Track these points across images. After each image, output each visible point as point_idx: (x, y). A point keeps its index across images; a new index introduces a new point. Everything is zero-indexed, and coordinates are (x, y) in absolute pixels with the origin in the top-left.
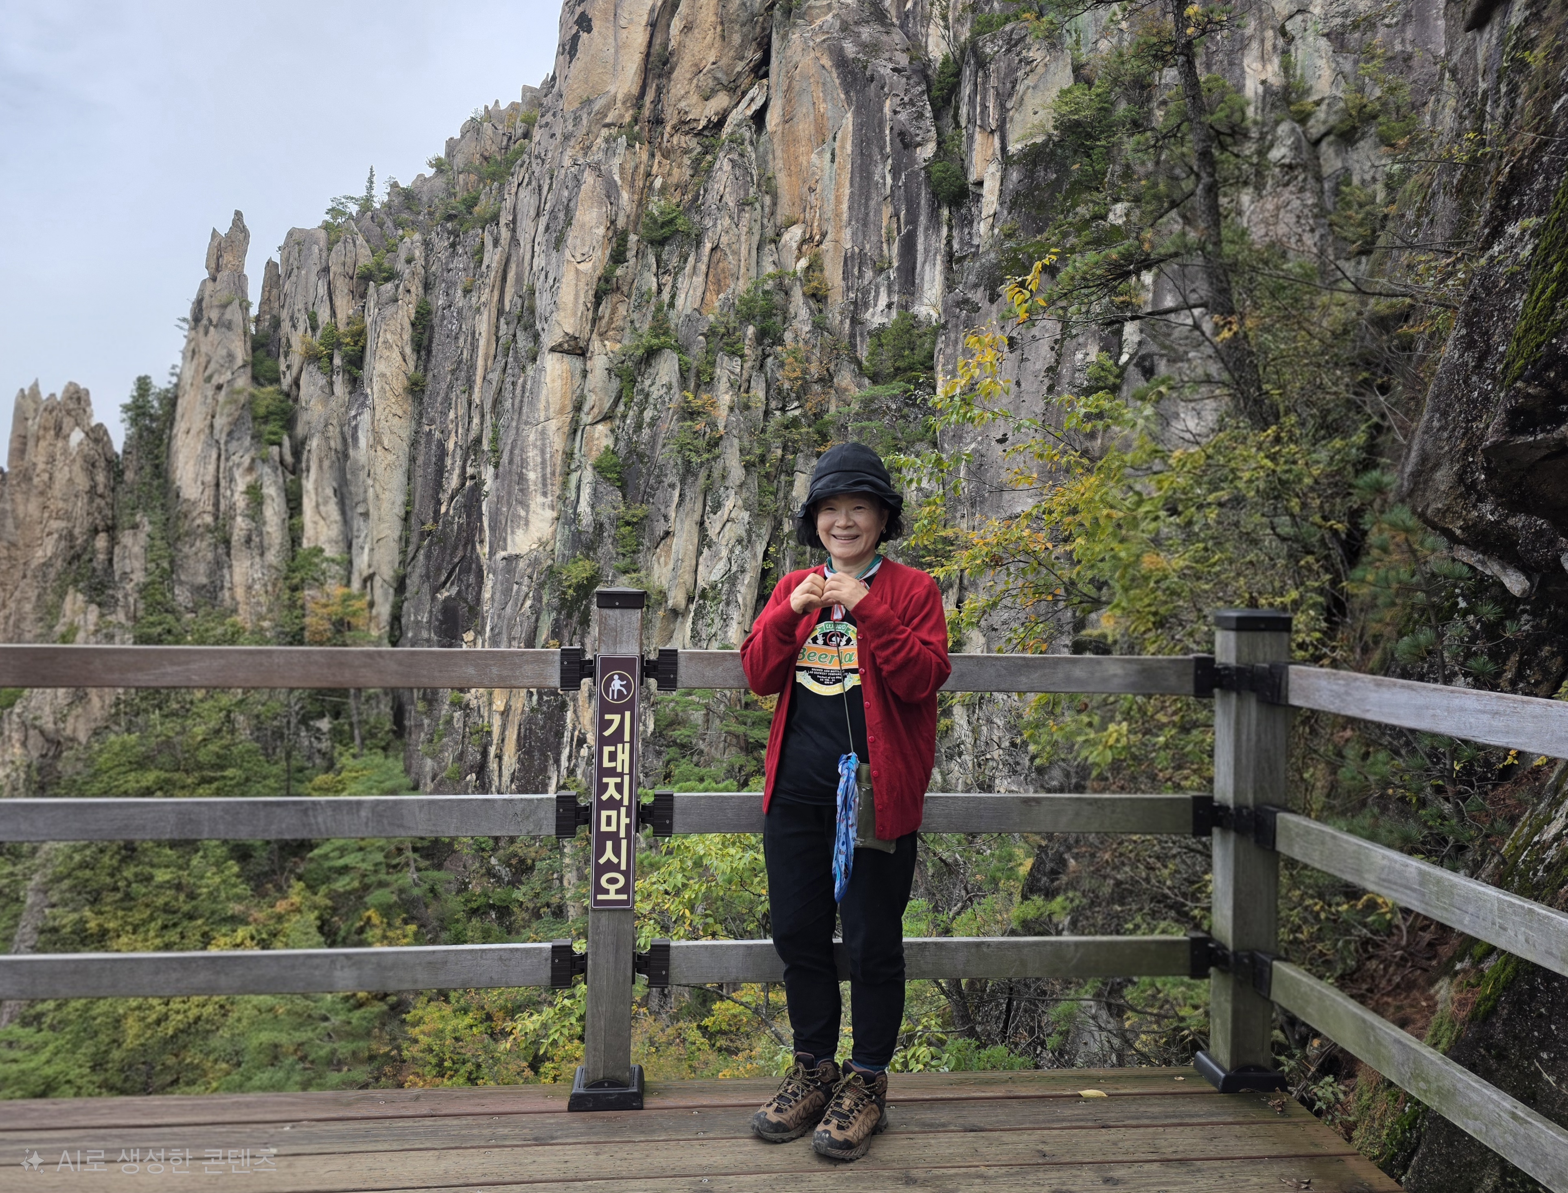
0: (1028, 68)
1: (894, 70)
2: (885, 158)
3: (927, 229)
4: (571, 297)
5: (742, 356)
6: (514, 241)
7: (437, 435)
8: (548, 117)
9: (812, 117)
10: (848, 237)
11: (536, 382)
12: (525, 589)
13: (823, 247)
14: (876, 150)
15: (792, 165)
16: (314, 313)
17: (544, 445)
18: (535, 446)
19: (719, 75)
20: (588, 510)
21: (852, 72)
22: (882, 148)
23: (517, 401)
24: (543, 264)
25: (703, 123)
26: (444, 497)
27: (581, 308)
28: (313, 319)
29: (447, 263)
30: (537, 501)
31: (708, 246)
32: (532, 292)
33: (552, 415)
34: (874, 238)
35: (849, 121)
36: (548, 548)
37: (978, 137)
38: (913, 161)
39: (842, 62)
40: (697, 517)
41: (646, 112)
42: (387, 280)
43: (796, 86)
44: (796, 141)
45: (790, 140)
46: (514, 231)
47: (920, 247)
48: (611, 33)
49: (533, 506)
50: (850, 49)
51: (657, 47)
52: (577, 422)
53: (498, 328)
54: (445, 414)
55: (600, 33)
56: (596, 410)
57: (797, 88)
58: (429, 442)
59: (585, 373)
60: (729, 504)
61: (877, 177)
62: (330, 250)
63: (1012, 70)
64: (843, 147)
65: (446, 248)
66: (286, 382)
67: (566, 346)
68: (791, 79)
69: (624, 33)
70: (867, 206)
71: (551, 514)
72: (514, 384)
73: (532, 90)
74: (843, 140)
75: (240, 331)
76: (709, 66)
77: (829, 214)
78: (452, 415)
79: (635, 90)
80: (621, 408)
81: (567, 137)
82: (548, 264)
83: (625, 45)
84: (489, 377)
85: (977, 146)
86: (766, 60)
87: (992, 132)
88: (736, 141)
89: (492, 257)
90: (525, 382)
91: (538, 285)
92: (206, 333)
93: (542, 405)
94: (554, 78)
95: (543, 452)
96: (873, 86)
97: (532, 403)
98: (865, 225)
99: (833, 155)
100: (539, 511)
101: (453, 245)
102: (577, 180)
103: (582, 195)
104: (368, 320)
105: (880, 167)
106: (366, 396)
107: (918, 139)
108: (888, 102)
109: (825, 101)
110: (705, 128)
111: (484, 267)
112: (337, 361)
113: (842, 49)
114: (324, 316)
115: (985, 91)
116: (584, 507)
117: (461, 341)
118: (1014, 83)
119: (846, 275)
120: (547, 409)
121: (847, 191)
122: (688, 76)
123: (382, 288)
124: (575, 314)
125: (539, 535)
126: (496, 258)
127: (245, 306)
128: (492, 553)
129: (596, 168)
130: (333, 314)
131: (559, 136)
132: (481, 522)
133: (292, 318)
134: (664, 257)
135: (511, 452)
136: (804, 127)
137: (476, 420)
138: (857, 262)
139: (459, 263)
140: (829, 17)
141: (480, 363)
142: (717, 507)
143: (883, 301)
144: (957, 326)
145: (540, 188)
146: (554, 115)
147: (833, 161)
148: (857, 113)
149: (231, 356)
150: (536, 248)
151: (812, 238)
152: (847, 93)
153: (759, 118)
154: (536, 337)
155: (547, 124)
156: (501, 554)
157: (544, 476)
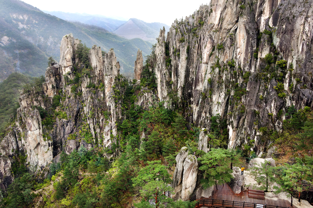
0: (265, 46)
1: (252, 33)
2: (249, 47)
11: (201, 67)
12: (198, 95)
16: (174, 46)
17: (202, 76)
18: (200, 76)
20: (207, 86)
25: (228, 29)
31: (225, 52)
33: (203, 72)
34: (247, 57)
36: (201, 90)
38: (253, 49)
39: (246, 29)
41: (219, 27)
43: (241, 28)
45: (240, 35)
46: (200, 41)
47: (252, 62)
48: (215, 14)
49: (200, 83)
51: (221, 17)
52: (206, 73)
53: (197, 56)
56: (209, 72)
58: (188, 68)
59: (208, 67)
60: (223, 93)
62: (176, 35)
66: (170, 54)
67: (205, 63)
74: (245, 40)
76: (229, 21)
77: (243, 51)
78: (191, 66)
79: (218, 23)
80: (212, 73)
83: (217, 16)
84: (195, 63)
86: (238, 20)
88: (232, 34)
97: (200, 70)
102: (208, 38)
106: (180, 61)
107: (254, 46)
112: (177, 54)
121: (245, 48)
122: (226, 22)
123: (183, 44)
124: (206, 59)
125: (200, 87)
127: (165, 43)
132: (193, 84)
133: (171, 46)
134: (219, 52)
135: (197, 76)
138: (245, 59)
139: (193, 42)
141: (194, 60)
143: (247, 67)
147: (244, 43)
148: (247, 37)
149: (163, 51)
151: (240, 52)
152: (246, 34)
153: (236, 30)
154: (202, 60)
156: (196, 89)
157: (201, 80)
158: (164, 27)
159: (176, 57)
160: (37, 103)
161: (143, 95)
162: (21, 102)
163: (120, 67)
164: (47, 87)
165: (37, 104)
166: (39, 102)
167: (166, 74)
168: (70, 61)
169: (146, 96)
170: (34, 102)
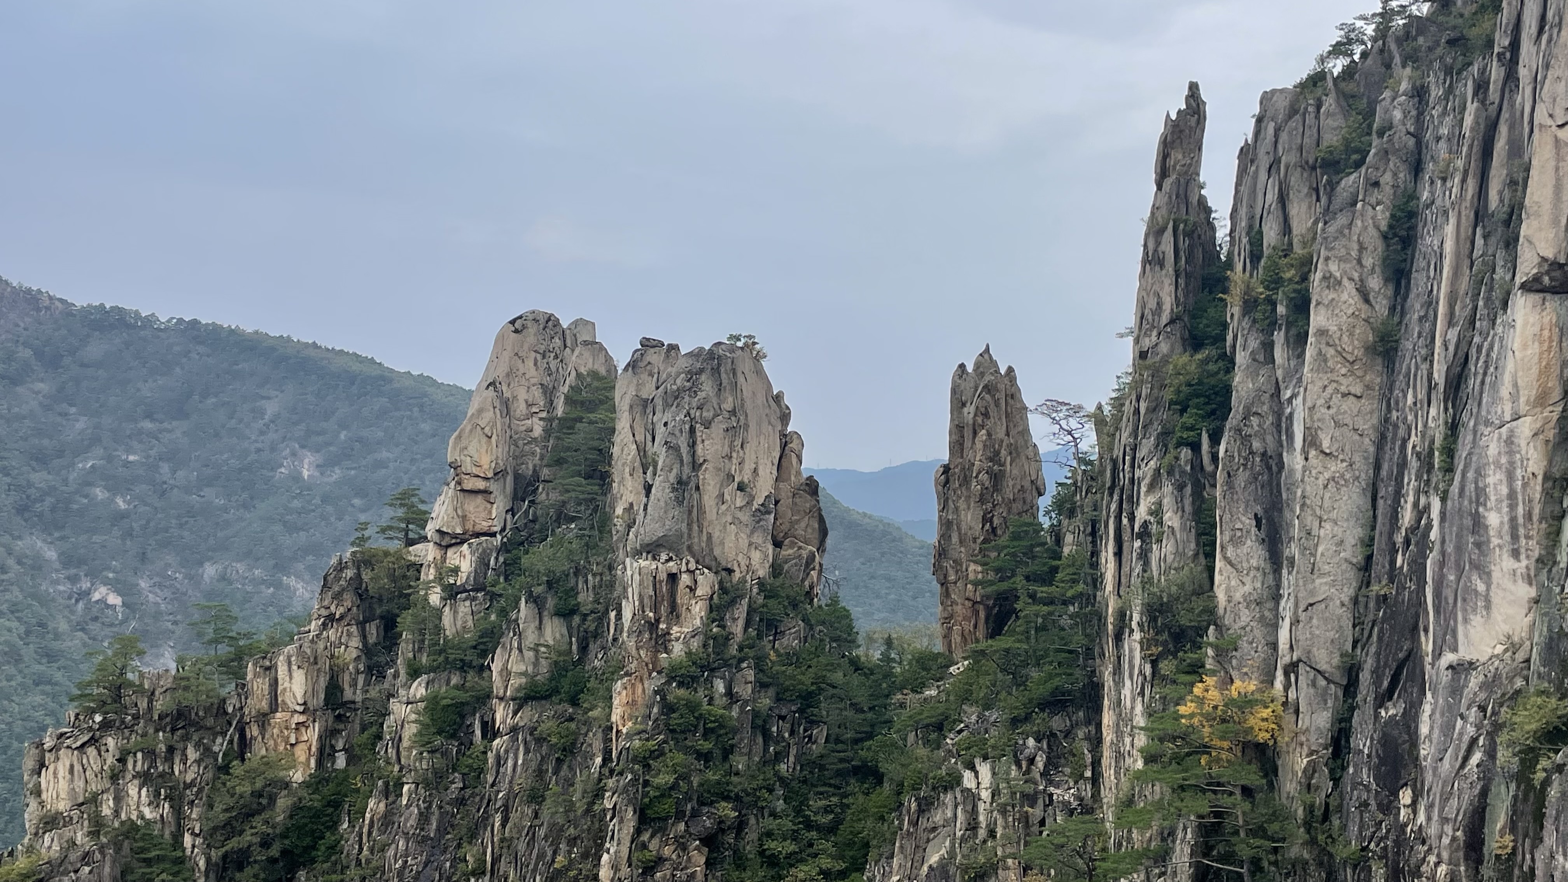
7: (1402, 429)
11: (1504, 346)
17: (1512, 463)
18: (1498, 465)
23: (1479, 382)
26: (1399, 540)
28: (1256, 239)
30: (1504, 566)
33: (1523, 408)
36: (1521, 656)
49: (1496, 575)
53: (1473, 244)
58: (1394, 440)
67: (1550, 279)
71: (1526, 592)
90: (1491, 346)
93: (1505, 390)
95: (1511, 477)
97: (1494, 387)
100: (1507, 583)
111: (1461, 136)
112: (1281, 310)
114: (1271, 234)
120: (1514, 397)
125: (1506, 628)
126: (1470, 121)
128: (1437, 653)
130: (1286, 229)
132: (1425, 594)
133: (1239, 243)
135: (1463, 475)
156: (1449, 658)
157: (1513, 520)
158: (1194, 88)
159: (1268, 347)
160: (154, 803)
161: (953, 782)
162: (39, 774)
163: (824, 532)
164: (275, 683)
165: (148, 813)
166: (176, 800)
167: (1154, 528)
168: (486, 492)
169: (972, 798)
170: (133, 790)
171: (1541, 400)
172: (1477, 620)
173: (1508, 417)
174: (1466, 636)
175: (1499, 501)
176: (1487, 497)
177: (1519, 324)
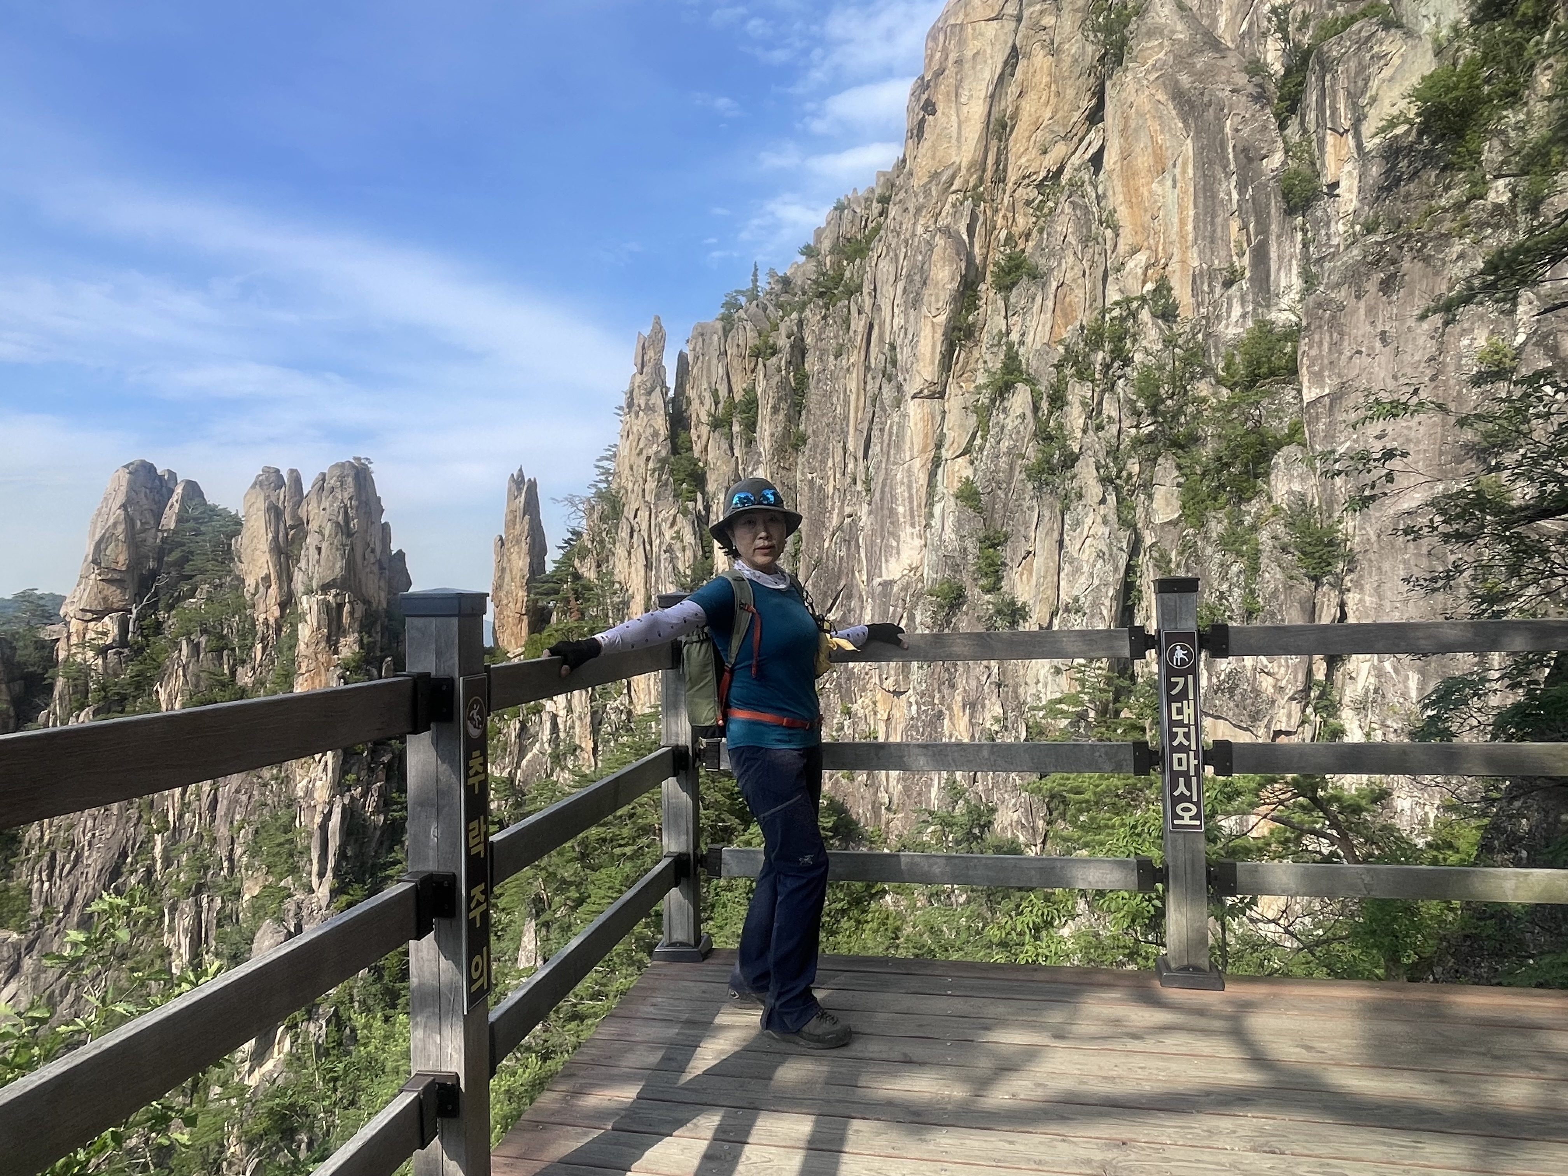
0: (1382, 62)
1: (1232, 91)
2: (1228, 175)
3: (1279, 237)
4: (929, 348)
5: (1092, 382)
6: (875, 306)
7: (819, 481)
8: (901, 195)
9: (1150, 150)
10: (1195, 256)
11: (901, 427)
13: (1169, 268)
14: (1218, 169)
15: (1132, 196)
16: (717, 390)
17: (910, 481)
18: (902, 483)
19: (1056, 129)
20: (953, 536)
21: (1189, 101)
22: (1225, 167)
23: (885, 444)
24: (902, 322)
25: (1043, 174)
26: (827, 535)
27: (938, 357)
28: (715, 393)
29: (820, 334)
30: (906, 532)
31: (1054, 284)
32: (893, 348)
33: (916, 454)
34: (1223, 253)
35: (1189, 147)
36: (918, 574)
37: (1330, 138)
38: (1261, 173)
39: (1178, 96)
40: (1056, 536)
41: (989, 174)
42: (773, 354)
43: (1133, 124)
44: (1135, 174)
45: (1129, 173)
46: (875, 297)
47: (1273, 255)
48: (953, 112)
49: (902, 536)
50: (1184, 79)
51: (995, 115)
52: (940, 458)
53: (865, 383)
54: (823, 462)
55: (943, 113)
56: (955, 445)
57: (1133, 126)
58: (811, 489)
59: (943, 414)
60: (1089, 521)
61: (1222, 195)
62: (726, 337)
63: (1362, 68)
64: (1184, 171)
65: (819, 322)
66: (697, 450)
67: (926, 392)
68: (1127, 119)
69: (965, 109)
70: (1213, 223)
71: (918, 542)
72: (882, 430)
73: (884, 174)
74: (1185, 164)
75: (662, 412)
76: (1046, 123)
77: (1174, 237)
78: (830, 464)
79: (979, 157)
80: (978, 441)
81: (918, 210)
82: (906, 322)
83: (968, 119)
84: (860, 427)
85: (1329, 148)
86: (1100, 106)
87: (1347, 131)
88: (1076, 186)
89: (858, 324)
90: (891, 427)
91: (899, 341)
92: (637, 416)
93: (907, 446)
94: (904, 161)
95: (910, 488)
96: (1211, 110)
97: (899, 447)
98: (1212, 242)
99: (1174, 181)
100: (909, 540)
101: (824, 318)
102: (930, 246)
103: (934, 257)
104: (759, 391)
105: (1224, 186)
106: (760, 453)
107: (1263, 152)
108: (1228, 122)
109: (1162, 132)
110: (1045, 178)
111: (851, 332)
112: (736, 428)
113: (1177, 81)
114: (723, 393)
115: (1335, 92)
116: (949, 534)
117: (835, 399)
118: (1367, 81)
119: (1195, 292)
120: (911, 449)
121: (1191, 213)
122: (1027, 134)
123: (768, 363)
124: (933, 363)
125: (909, 562)
126: (862, 323)
127: (665, 390)
128: (870, 580)
129: (947, 231)
130: (730, 390)
131: (912, 211)
132: (859, 553)
133: (700, 398)
134: (1012, 300)
135: (883, 492)
136: (1143, 160)
137: (851, 466)
138: (1206, 279)
139: (830, 332)
140: (1161, 55)
141: (852, 415)
142: (1077, 523)
143: (1237, 312)
144: (1320, 327)
145: (896, 255)
146: (906, 192)
147: (1174, 186)
148: (1197, 137)
149: (656, 434)
150: (896, 310)
151: (1157, 261)
152: (1185, 121)
153: (1097, 160)
154: (899, 388)
155: (900, 201)
156: (877, 581)
157: (911, 509)
161: (538, 710)
171: (924, 450)
172: (893, 560)
173: (908, 459)
174: (887, 568)
175: (903, 500)
176: (897, 499)
177: (912, 414)
